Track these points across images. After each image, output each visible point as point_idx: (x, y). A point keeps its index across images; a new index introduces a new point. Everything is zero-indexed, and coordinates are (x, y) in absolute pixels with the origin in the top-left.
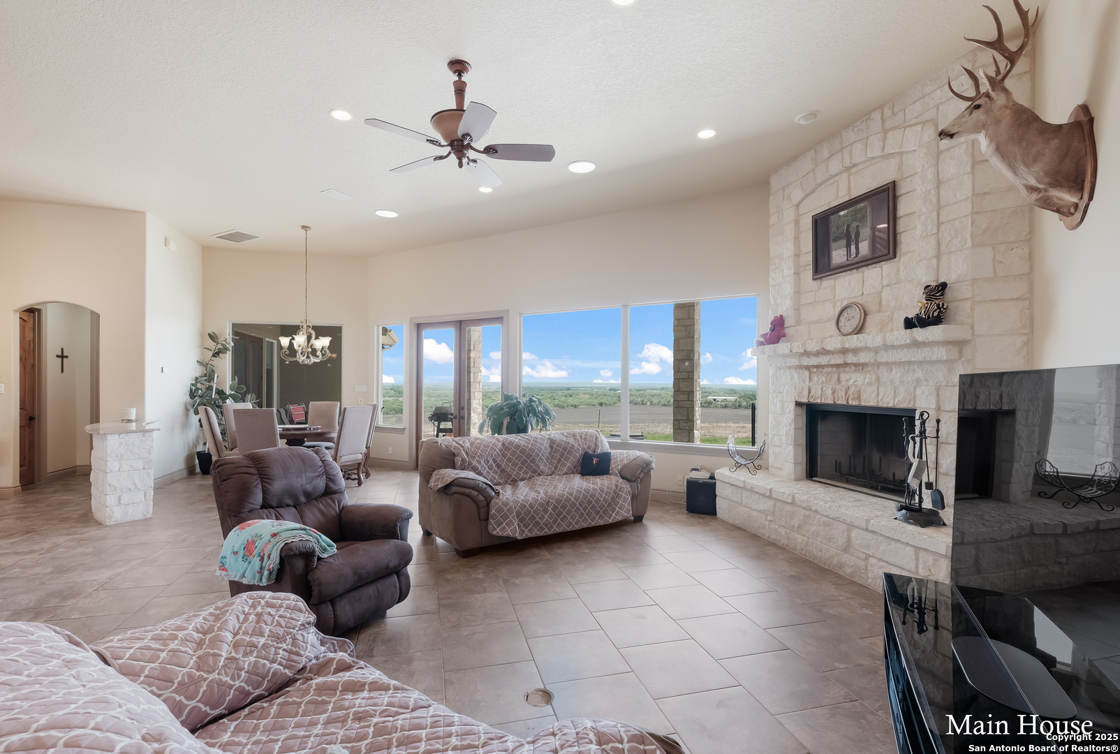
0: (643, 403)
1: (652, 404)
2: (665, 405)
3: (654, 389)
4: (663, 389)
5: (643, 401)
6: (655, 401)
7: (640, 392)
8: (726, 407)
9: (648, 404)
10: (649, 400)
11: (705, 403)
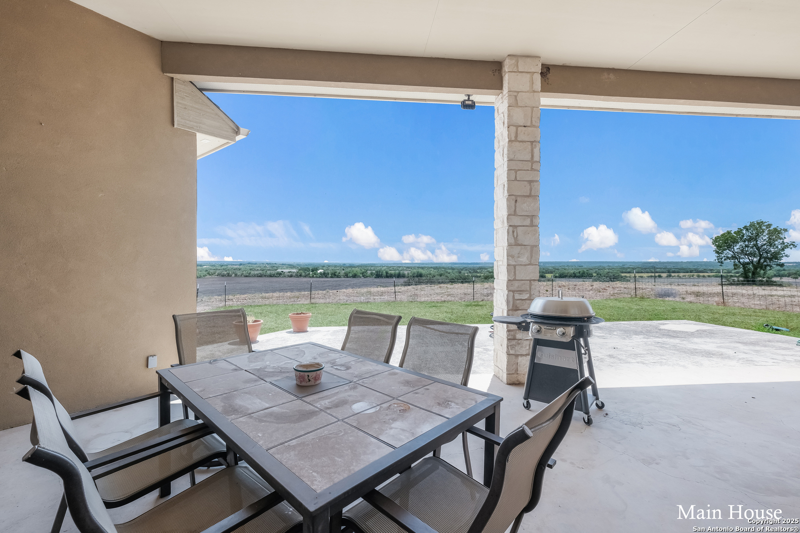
0: (229, 275)
1: (236, 275)
2: (247, 276)
3: (234, 265)
4: (241, 264)
5: (228, 274)
6: (239, 273)
7: (223, 267)
8: (291, 276)
9: (233, 275)
10: (234, 273)
11: (277, 274)
